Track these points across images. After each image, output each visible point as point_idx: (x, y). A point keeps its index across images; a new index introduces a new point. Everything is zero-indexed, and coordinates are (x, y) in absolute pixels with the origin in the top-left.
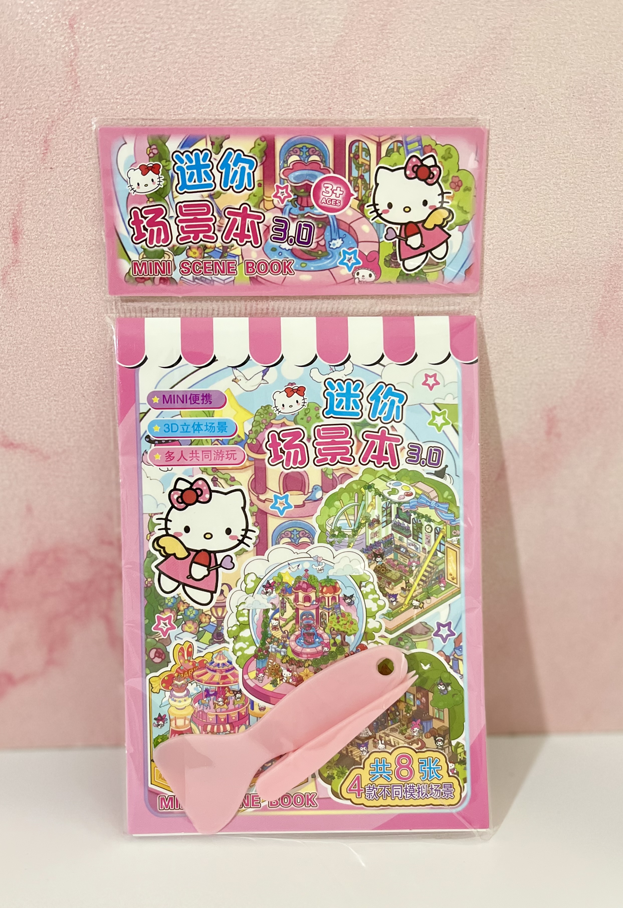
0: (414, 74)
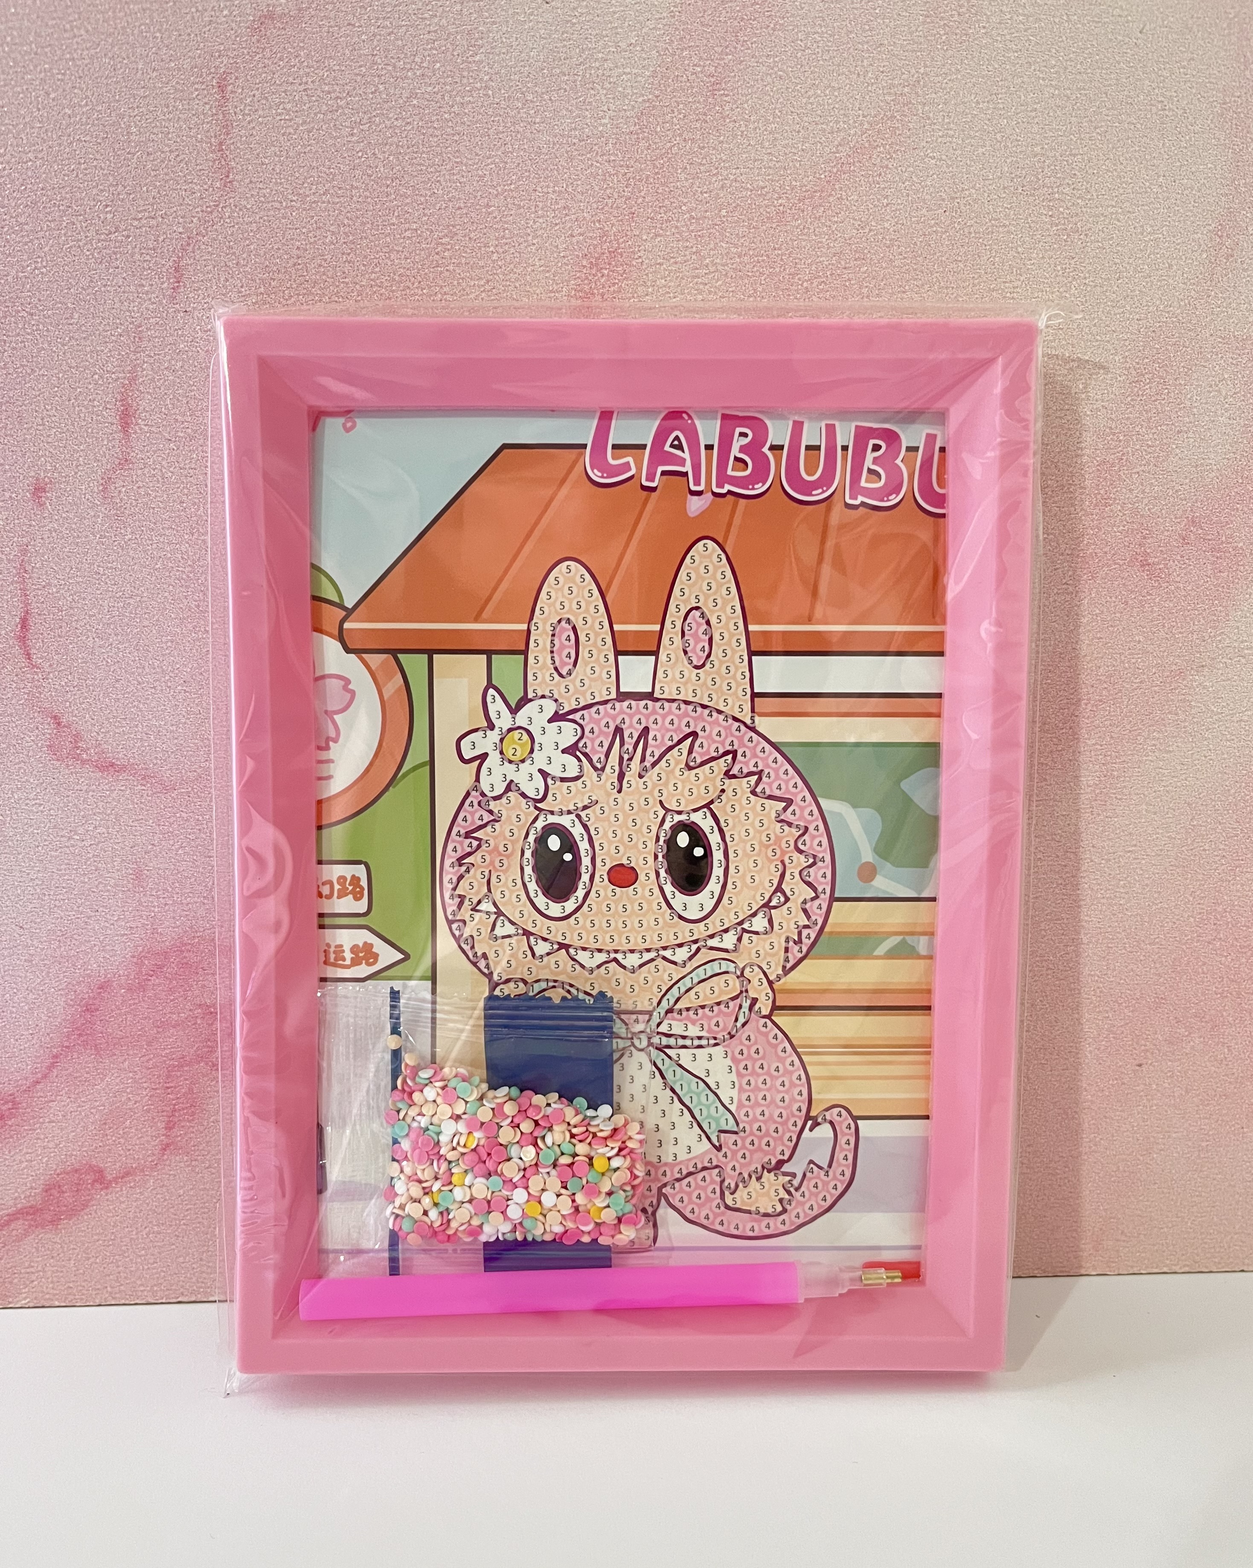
0: (766, 158)
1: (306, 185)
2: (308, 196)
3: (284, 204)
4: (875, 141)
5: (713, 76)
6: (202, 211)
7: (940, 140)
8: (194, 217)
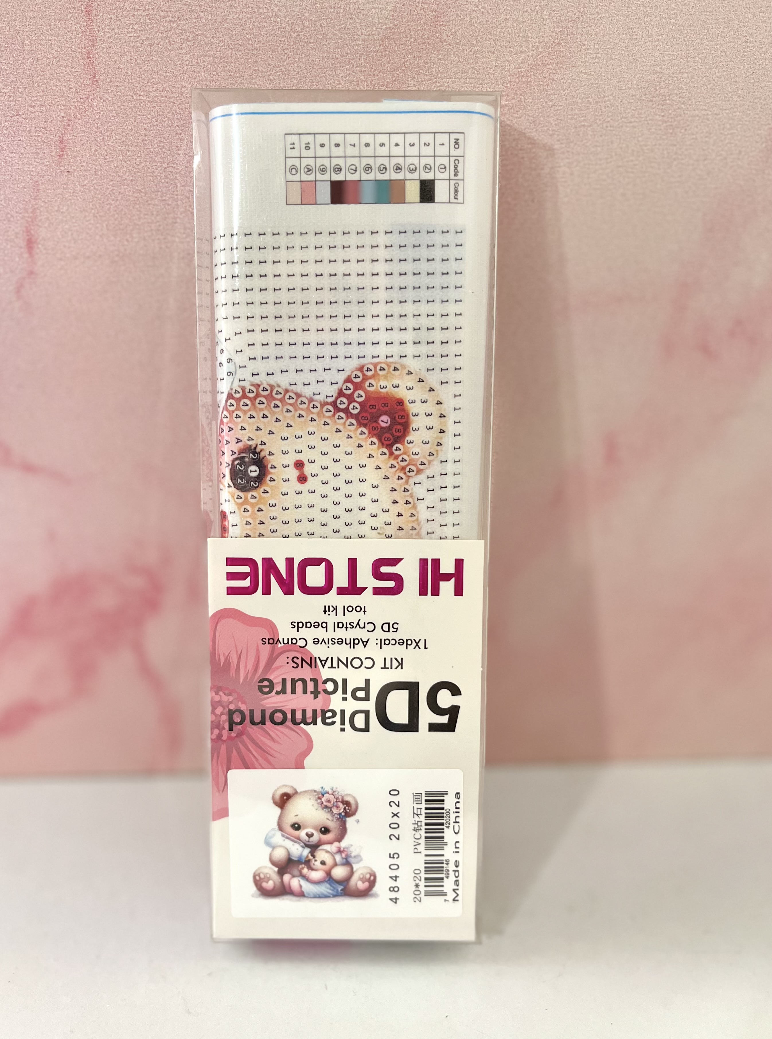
0: (470, 71)
1: (149, 84)
2: (151, 92)
3: (135, 98)
4: (547, 61)
5: (436, 11)
6: (77, 101)
7: (590, 61)
8: (72, 105)
